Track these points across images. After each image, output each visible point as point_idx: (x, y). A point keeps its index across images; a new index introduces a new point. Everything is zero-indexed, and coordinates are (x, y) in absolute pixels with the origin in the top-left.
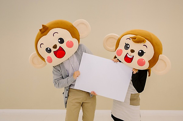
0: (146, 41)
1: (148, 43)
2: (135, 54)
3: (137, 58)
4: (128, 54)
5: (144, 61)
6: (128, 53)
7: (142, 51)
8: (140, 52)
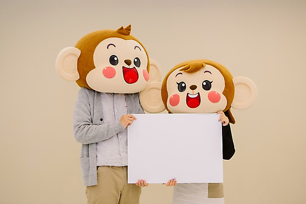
6: (188, 93)
8: (205, 84)
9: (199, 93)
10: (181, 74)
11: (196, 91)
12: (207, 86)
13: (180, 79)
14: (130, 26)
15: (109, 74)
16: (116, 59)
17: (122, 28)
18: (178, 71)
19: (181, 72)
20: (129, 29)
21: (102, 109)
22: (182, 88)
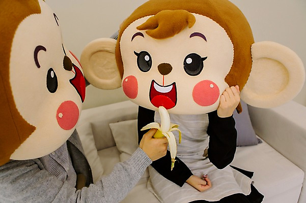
0: (193, 17)
1: (202, 23)
2: (178, 75)
3: (186, 84)
4: (155, 84)
5: (212, 86)
6: (153, 81)
7: (194, 56)
8: (189, 61)
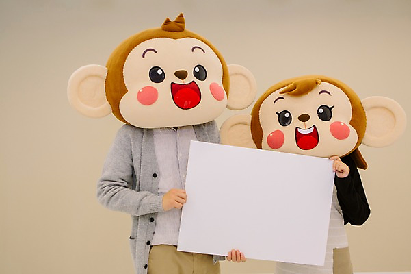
4: (299, 130)
6: (297, 128)
9: (314, 126)
10: (282, 98)
11: (309, 123)
12: (326, 114)
13: (281, 106)
14: (181, 16)
15: (148, 98)
16: (160, 72)
17: (168, 21)
18: (277, 94)
19: (282, 95)
20: (180, 20)
21: (156, 159)
22: (284, 119)
